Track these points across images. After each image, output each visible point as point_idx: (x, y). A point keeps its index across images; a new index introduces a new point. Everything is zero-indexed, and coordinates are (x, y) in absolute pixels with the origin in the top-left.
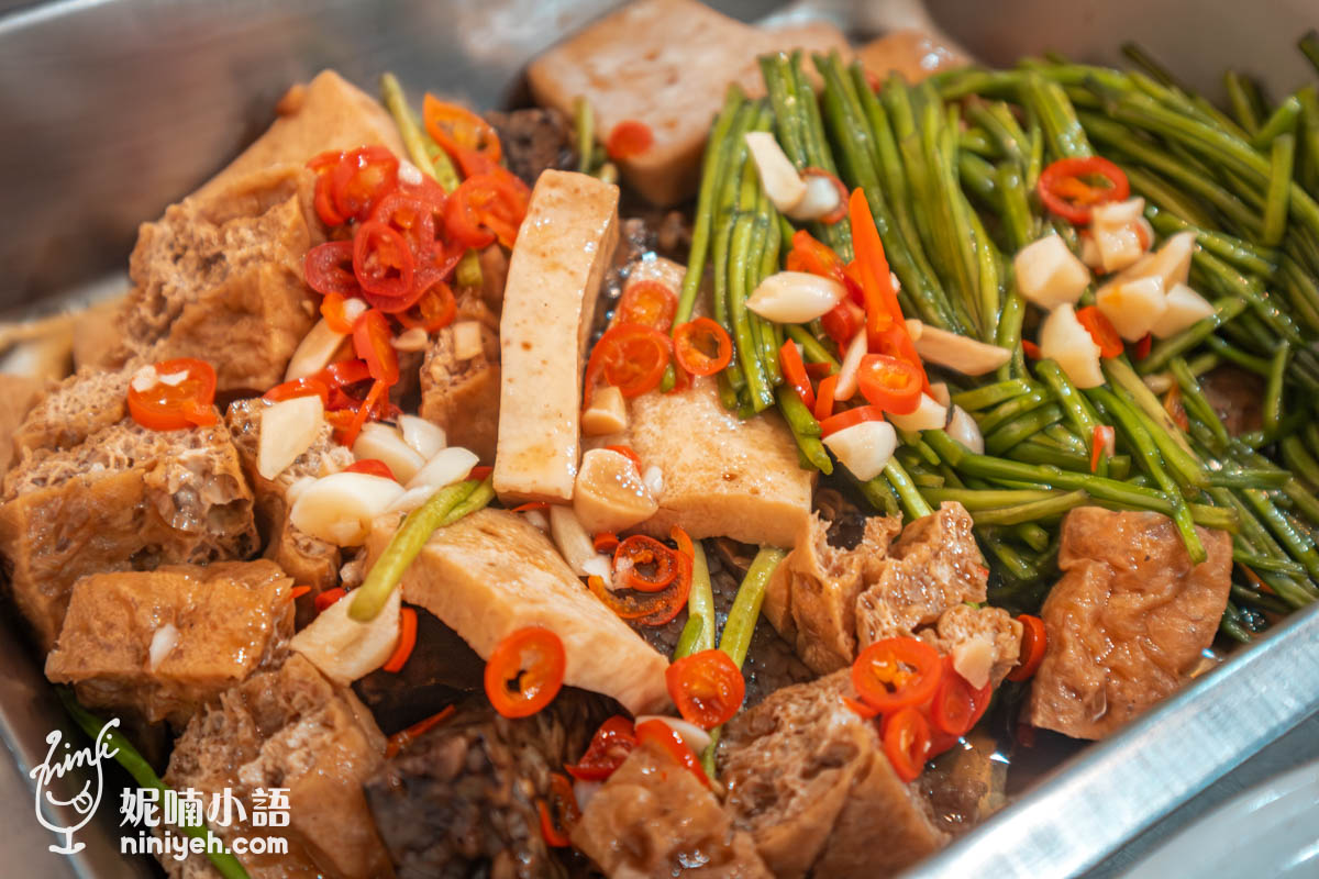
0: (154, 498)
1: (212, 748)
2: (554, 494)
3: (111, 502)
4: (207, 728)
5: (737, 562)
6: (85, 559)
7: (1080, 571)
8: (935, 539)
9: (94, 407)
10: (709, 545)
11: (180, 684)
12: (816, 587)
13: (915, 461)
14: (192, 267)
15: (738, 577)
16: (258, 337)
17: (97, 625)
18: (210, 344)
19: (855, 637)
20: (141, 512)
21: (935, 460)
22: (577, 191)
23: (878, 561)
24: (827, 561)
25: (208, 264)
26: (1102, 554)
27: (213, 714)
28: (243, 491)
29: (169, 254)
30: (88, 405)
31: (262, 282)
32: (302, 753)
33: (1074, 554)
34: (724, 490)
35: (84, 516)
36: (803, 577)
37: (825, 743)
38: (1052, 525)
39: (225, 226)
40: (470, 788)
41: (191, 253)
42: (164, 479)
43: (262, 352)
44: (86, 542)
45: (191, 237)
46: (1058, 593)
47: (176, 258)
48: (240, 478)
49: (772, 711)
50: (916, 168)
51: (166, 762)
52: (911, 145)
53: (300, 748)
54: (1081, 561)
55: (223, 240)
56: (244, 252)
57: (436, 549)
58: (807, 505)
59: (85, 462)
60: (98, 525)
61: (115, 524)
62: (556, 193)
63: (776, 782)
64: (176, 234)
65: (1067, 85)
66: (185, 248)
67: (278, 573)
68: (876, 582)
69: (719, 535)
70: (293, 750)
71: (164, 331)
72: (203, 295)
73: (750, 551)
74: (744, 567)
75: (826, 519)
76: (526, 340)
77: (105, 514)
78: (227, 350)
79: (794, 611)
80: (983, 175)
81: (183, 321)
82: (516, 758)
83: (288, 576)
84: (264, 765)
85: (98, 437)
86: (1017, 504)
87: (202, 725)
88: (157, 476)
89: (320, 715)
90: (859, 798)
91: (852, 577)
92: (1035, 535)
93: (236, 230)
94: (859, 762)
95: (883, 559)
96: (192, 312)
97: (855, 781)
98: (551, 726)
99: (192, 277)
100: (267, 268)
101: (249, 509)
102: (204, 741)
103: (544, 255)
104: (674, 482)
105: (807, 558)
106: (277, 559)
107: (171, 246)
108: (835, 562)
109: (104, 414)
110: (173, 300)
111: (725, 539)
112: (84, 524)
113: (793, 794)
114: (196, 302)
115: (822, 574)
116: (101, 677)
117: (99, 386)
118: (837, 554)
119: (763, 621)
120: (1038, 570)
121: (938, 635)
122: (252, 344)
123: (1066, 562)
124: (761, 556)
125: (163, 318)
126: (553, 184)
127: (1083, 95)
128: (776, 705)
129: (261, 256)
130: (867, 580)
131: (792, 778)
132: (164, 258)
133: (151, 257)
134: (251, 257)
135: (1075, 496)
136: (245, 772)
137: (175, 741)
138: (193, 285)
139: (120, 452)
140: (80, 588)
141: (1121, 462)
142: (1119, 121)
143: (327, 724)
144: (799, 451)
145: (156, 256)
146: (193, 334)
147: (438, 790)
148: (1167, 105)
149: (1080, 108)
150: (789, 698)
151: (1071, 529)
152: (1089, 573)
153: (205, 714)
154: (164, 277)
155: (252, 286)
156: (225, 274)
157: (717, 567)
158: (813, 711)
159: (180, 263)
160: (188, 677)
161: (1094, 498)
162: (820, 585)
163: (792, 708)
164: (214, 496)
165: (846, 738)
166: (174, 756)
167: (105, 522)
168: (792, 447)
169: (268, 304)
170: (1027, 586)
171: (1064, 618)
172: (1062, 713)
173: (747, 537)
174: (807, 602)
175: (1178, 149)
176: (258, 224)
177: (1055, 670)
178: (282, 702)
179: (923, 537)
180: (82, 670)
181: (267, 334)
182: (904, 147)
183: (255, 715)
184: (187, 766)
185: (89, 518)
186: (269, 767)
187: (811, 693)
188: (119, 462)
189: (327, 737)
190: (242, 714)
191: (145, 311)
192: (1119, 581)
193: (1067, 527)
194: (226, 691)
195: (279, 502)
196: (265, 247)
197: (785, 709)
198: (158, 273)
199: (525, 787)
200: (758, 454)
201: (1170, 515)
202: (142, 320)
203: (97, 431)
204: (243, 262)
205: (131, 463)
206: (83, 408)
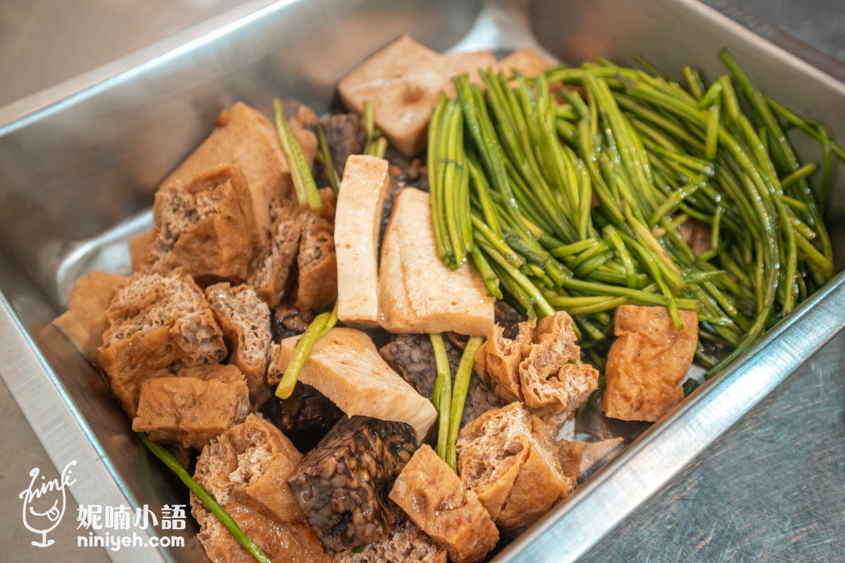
0: (175, 339)
1: (215, 461)
2: (368, 319)
3: (155, 343)
4: (212, 451)
5: (459, 344)
6: (145, 370)
7: (624, 337)
8: (555, 332)
9: (142, 295)
10: (445, 336)
11: (198, 432)
12: (498, 360)
13: (542, 285)
14: (182, 215)
15: (460, 352)
16: (216, 250)
17: (155, 405)
18: (193, 253)
19: (519, 383)
20: (170, 346)
21: (551, 284)
22: (367, 164)
23: (528, 346)
24: (503, 347)
25: (191, 213)
26: (635, 329)
27: (213, 445)
28: (218, 331)
29: (171, 208)
30: (139, 294)
31: (215, 223)
32: (257, 466)
33: (622, 327)
34: (452, 310)
35: (142, 351)
36: (492, 355)
37: (507, 443)
38: (611, 312)
39: (196, 195)
40: (338, 481)
41: (181, 209)
42: (179, 331)
43: (218, 258)
44: (145, 363)
45: (180, 200)
46: (615, 348)
47: (175, 211)
48: (214, 325)
49: (481, 425)
50: (535, 130)
51: (194, 468)
52: (532, 121)
53: (257, 463)
54: (626, 332)
55: (195, 202)
56: (207, 209)
57: (315, 357)
58: (492, 317)
59: (140, 324)
60: (151, 354)
61: (158, 353)
62: (357, 166)
63: (486, 462)
64: (173, 198)
65: (606, 77)
66: (178, 205)
67: (237, 372)
68: (528, 356)
69: (449, 331)
70: (253, 464)
71: (171, 247)
72: (188, 229)
73: (465, 339)
74: (463, 347)
75: (503, 326)
76: (348, 242)
77: (152, 349)
78: (202, 256)
79: (488, 370)
80: (568, 130)
81: (179, 242)
82: (359, 461)
83: (243, 374)
84: (241, 471)
85: (145, 311)
86: (593, 304)
87: (209, 450)
88: (175, 329)
89: (265, 445)
90: (525, 469)
91: (516, 355)
92: (604, 318)
93: (202, 198)
94: (524, 452)
95: (530, 344)
96: (184, 237)
97: (522, 462)
98: (375, 441)
99: (183, 219)
100: (218, 217)
101: (221, 339)
102: (211, 458)
103: (353, 199)
104: (427, 306)
105: (494, 346)
106: (236, 364)
107: (172, 204)
108: (507, 348)
109: (147, 298)
110: (175, 232)
111: (452, 332)
112: (142, 356)
113: (493, 468)
114: (185, 232)
115: (500, 354)
116: (159, 429)
117: (143, 283)
118: (508, 343)
119: (474, 374)
120: (605, 334)
121: (559, 380)
122: (214, 254)
123: (618, 332)
124: (471, 341)
125: (171, 241)
126: (356, 162)
127: (615, 83)
128: (484, 421)
129: (214, 211)
130: (523, 356)
131: (492, 460)
132: (168, 210)
133: (162, 210)
134: (210, 211)
135: (620, 299)
136: (232, 476)
137: (197, 458)
138: (184, 224)
139: (157, 318)
140: (145, 387)
141: (642, 277)
142: (633, 97)
143: (269, 450)
144: (486, 287)
145: (165, 210)
146: (185, 249)
147: (324, 482)
148: (656, 88)
149: (613, 89)
150: (489, 417)
151: (620, 316)
152: (630, 338)
153: (210, 444)
154: (169, 221)
155: (211, 225)
156: (198, 219)
157: (449, 346)
158: (501, 425)
159: (176, 213)
160: (200, 429)
161: (631, 300)
162: (500, 360)
163: (491, 423)
164: (203, 334)
165: (517, 441)
166: (197, 466)
167: (153, 353)
168: (482, 284)
169: (219, 234)
170: (601, 342)
171: (619, 362)
172: (620, 409)
173: (463, 332)
174: (494, 368)
175: (664, 112)
176: (211, 195)
177: (615, 388)
178: (247, 439)
179: (549, 330)
180: (150, 427)
181: (221, 249)
182: (529, 120)
183: (234, 445)
184: (204, 470)
185: (145, 352)
186: (243, 472)
187: (499, 415)
188: (157, 322)
189: (269, 458)
190: (228, 446)
191: (161, 237)
192: (644, 341)
193: (618, 315)
194: (220, 435)
195: (234, 334)
196: (216, 207)
197: (487, 423)
198: (166, 218)
199: (366, 477)
200: (466, 289)
201: (667, 307)
202: (161, 242)
203: (144, 308)
204: (207, 214)
205: (162, 322)
206: (136, 295)
